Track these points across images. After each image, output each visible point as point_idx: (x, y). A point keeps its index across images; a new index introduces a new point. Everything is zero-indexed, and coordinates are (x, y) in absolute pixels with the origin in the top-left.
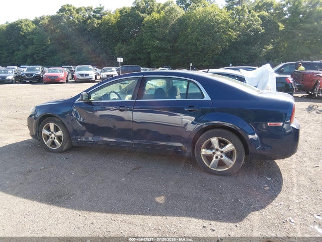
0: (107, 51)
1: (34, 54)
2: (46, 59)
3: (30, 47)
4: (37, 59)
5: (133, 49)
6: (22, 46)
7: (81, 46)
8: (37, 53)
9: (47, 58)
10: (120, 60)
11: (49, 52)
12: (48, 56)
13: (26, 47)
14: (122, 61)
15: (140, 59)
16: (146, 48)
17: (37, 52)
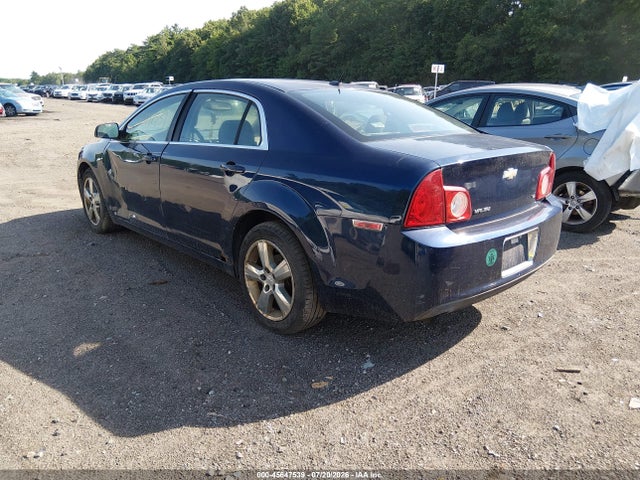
0: (442, 51)
1: (309, 62)
2: (326, 72)
3: (303, 49)
4: (312, 71)
5: (496, 45)
6: (291, 46)
7: (390, 44)
8: (314, 61)
9: (329, 69)
10: (438, 69)
11: (334, 59)
12: (332, 66)
13: (298, 47)
14: (442, 72)
15: (508, 66)
16: (525, 42)
17: (314, 57)
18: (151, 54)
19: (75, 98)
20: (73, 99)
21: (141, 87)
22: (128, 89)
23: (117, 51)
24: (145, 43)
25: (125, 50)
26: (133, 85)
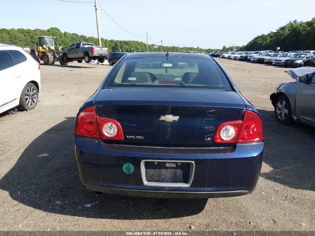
18: (279, 36)
19: (229, 58)
20: (228, 59)
21: (257, 53)
22: (251, 53)
23: (263, 35)
24: (277, 31)
25: (267, 34)
26: (254, 52)
